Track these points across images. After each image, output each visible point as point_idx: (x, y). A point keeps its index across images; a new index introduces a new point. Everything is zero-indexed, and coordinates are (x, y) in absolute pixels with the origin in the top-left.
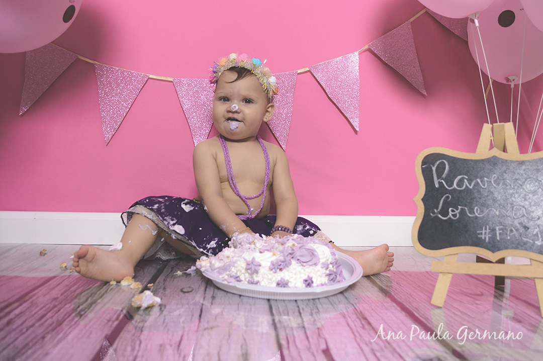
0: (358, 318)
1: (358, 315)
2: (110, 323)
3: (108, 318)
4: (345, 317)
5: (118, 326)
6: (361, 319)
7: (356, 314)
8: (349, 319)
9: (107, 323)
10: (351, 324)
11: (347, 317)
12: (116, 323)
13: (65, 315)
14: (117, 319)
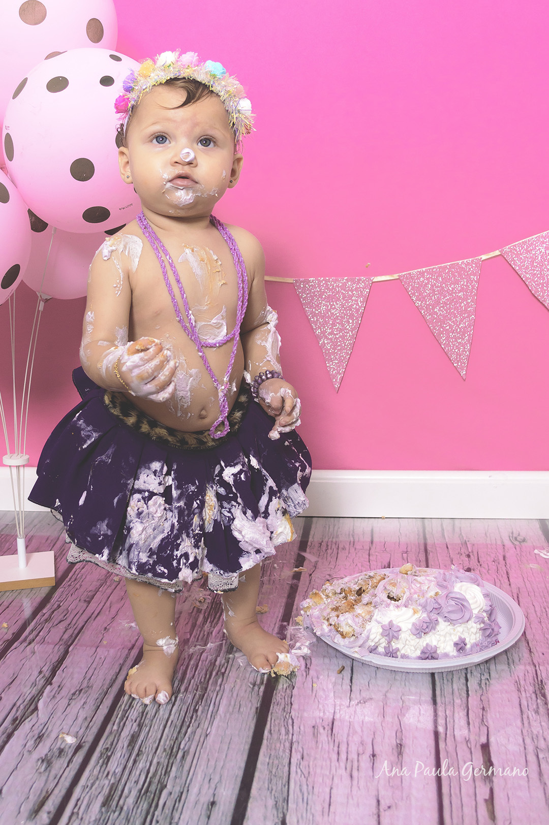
0: (535, 692)
1: (537, 689)
2: (256, 688)
3: (251, 680)
4: (519, 690)
5: (265, 692)
6: (538, 692)
7: (534, 685)
8: (523, 693)
9: (253, 689)
10: (524, 703)
11: (522, 689)
12: (262, 688)
13: (206, 675)
14: (262, 683)
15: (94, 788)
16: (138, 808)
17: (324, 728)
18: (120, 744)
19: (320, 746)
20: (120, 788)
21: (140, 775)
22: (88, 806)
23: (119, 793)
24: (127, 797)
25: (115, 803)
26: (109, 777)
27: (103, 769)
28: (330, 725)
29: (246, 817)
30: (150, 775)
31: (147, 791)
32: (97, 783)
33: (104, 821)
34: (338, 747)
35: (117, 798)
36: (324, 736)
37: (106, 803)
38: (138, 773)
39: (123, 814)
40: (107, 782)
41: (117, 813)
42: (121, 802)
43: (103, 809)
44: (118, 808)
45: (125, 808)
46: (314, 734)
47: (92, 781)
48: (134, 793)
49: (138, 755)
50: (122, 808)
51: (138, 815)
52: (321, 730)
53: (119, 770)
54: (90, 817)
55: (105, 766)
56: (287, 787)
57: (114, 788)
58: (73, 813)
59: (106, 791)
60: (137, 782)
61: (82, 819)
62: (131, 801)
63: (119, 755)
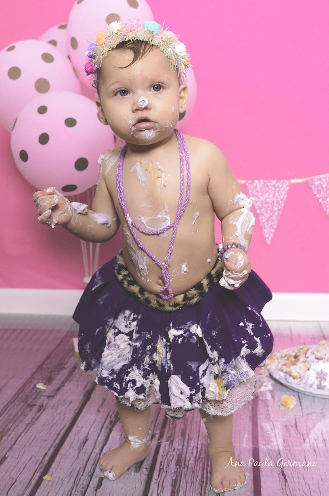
15: (168, 456)
16: (197, 466)
17: (292, 427)
18: (176, 435)
19: (292, 436)
20: (184, 456)
21: (193, 450)
22: (168, 465)
23: (184, 459)
24: (189, 461)
25: (183, 464)
26: (176, 451)
27: (170, 447)
28: (295, 425)
29: (261, 470)
30: (199, 450)
31: (200, 458)
32: (170, 454)
33: (179, 472)
34: (303, 436)
35: (183, 461)
36: (293, 430)
37: (178, 463)
38: (191, 449)
39: (189, 469)
40: (175, 453)
41: (186, 469)
42: (187, 463)
43: (177, 467)
44: (186, 466)
45: (190, 466)
46: (287, 430)
47: (166, 453)
48: (192, 459)
49: (188, 440)
50: (188, 466)
51: (198, 470)
52: (291, 428)
53: (180, 447)
54: (171, 471)
55: (171, 445)
56: (279, 456)
57: (180, 456)
58: (160, 469)
59: (176, 457)
60: (192, 453)
61: (166, 471)
62: (192, 462)
63: (177, 440)
